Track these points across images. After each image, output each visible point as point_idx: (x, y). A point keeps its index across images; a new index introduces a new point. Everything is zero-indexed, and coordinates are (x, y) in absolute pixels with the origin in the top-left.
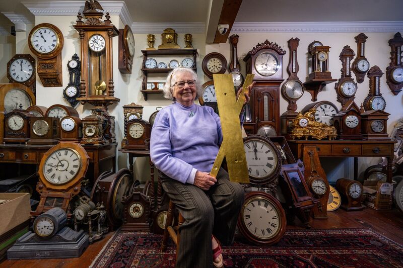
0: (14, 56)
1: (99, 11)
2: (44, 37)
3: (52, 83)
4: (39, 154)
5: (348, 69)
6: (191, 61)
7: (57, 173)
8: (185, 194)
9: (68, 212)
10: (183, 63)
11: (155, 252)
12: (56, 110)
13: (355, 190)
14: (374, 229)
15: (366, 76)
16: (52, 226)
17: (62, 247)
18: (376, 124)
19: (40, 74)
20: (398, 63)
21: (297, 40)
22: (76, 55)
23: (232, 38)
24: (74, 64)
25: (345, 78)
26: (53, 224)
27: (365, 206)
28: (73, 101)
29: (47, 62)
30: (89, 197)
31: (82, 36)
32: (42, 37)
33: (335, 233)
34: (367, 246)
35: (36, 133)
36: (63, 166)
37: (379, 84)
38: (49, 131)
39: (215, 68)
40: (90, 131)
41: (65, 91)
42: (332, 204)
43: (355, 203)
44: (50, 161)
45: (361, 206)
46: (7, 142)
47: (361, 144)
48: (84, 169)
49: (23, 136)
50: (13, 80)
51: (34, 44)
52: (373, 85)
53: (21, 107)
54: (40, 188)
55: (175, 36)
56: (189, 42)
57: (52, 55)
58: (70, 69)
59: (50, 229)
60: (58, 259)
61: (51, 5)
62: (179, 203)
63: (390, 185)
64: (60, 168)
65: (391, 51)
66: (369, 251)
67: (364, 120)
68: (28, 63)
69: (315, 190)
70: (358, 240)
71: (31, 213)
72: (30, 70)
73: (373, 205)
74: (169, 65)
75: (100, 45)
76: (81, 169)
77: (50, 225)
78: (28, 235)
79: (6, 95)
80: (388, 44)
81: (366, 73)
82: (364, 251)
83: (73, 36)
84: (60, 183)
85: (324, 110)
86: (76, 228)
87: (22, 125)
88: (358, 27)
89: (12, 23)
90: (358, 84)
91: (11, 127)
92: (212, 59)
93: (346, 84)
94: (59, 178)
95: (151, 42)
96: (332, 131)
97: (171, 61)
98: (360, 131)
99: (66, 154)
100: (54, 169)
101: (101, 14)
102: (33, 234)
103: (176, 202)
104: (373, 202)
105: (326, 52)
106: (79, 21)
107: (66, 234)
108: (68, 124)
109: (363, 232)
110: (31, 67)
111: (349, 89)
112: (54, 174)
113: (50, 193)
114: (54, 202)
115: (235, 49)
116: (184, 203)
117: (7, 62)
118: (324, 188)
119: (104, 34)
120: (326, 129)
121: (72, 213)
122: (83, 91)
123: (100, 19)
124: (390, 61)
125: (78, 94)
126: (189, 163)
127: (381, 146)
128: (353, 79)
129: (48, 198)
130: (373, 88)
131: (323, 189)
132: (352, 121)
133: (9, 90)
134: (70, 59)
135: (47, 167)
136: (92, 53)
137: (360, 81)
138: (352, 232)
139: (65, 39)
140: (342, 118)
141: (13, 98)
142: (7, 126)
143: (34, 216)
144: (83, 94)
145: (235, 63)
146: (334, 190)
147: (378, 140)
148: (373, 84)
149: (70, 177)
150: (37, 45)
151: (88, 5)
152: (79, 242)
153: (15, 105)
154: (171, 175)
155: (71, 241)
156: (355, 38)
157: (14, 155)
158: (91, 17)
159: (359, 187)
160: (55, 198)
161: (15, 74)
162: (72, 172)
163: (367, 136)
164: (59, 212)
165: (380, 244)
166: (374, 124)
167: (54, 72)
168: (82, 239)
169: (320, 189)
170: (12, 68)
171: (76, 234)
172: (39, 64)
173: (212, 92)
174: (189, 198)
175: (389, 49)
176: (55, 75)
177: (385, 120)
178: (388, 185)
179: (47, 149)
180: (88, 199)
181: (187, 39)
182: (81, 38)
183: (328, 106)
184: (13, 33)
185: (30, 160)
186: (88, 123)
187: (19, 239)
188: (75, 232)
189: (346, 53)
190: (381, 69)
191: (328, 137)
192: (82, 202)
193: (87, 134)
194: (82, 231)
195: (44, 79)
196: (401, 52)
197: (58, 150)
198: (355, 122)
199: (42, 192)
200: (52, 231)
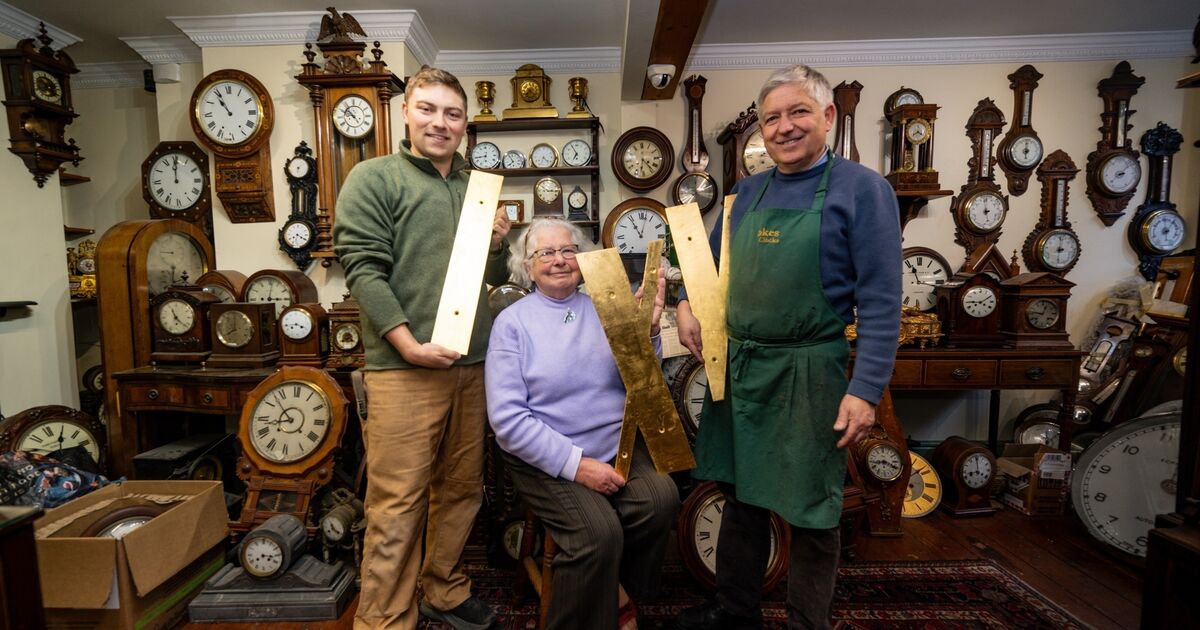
0: (156, 146)
1: (356, 38)
2: (225, 102)
3: (251, 214)
4: (238, 394)
5: (986, 161)
6: (585, 146)
7: (281, 438)
8: (564, 499)
9: (309, 522)
10: (566, 151)
11: (498, 609)
12: (266, 283)
13: (977, 469)
14: (1003, 561)
15: (1033, 178)
16: (278, 555)
17: (302, 598)
18: (1040, 309)
19: (221, 195)
20: (1120, 143)
21: (856, 87)
22: (303, 144)
23: (689, 83)
24: (300, 169)
25: (978, 184)
26: (279, 551)
27: (1001, 506)
28: (301, 257)
29: (238, 164)
30: (352, 490)
31: (316, 100)
32: (222, 104)
33: (907, 571)
34: (971, 601)
35: (224, 342)
36: (291, 421)
37: (1066, 199)
38: (253, 335)
39: (645, 166)
40: (348, 338)
41: (282, 233)
42: (920, 501)
43: (974, 498)
44: (263, 410)
45: (989, 506)
46: (161, 363)
47: (999, 358)
48: (337, 428)
49: (193, 347)
50: (159, 205)
51: (204, 123)
52: (1050, 202)
53: (185, 278)
54: (246, 471)
55: (546, 82)
56: (580, 98)
57: (247, 149)
58: (291, 179)
59: (275, 562)
60: (294, 624)
61: (238, 22)
62: (550, 516)
63: (1064, 457)
64: (285, 427)
65: (1102, 111)
66: (971, 614)
67: (1010, 298)
68: (192, 165)
69: (874, 471)
70: (955, 589)
71: (230, 526)
72: (197, 181)
73: (1020, 503)
74: (531, 157)
75: (361, 122)
76: (332, 429)
77: (274, 553)
78: (228, 572)
79: (151, 249)
80: (1097, 92)
81: (1035, 171)
82: (961, 612)
83: (296, 98)
84: (287, 460)
85: (914, 271)
86: (326, 555)
87: (191, 321)
88: (1018, 51)
89: (146, 62)
90: (1012, 199)
91: (167, 327)
92: (637, 144)
93: (979, 200)
94: (285, 449)
95: (484, 100)
96: (926, 327)
97: (536, 148)
98: (999, 326)
99: (297, 395)
100: (273, 429)
101: (361, 47)
102: (237, 571)
103: (543, 515)
104: (1021, 495)
105: (928, 120)
106: (310, 66)
107: (307, 571)
108: (298, 323)
109: (974, 569)
110: (198, 174)
111: (986, 212)
112: (274, 440)
113: (268, 481)
114: (278, 502)
115: (695, 112)
116: (560, 518)
117: (142, 162)
118: (898, 465)
119: (370, 93)
120: (913, 320)
121: (316, 524)
122: (325, 235)
123: (359, 59)
124: (1099, 137)
125: (314, 244)
126: (566, 435)
127: (1045, 363)
128: (999, 187)
129: (264, 492)
130: (1049, 208)
131: (894, 467)
132: (979, 300)
133: (155, 237)
134: (291, 155)
135: (258, 425)
136: (342, 140)
137: (1018, 189)
138: (949, 570)
139: (277, 104)
140: (955, 294)
141: (163, 255)
142: (157, 324)
143: (237, 532)
144: (325, 243)
145: (696, 150)
146: (928, 467)
147: (1041, 348)
148: (1050, 197)
149: (310, 446)
150: (212, 125)
151: (330, 25)
152: (334, 588)
153: (170, 270)
154: (530, 457)
155: (318, 586)
156: (1010, 77)
157: (181, 393)
158: (337, 54)
159: (985, 461)
160: (278, 492)
161: (160, 191)
162: (312, 436)
163: (1015, 338)
164: (289, 523)
165: (1003, 598)
166: (1034, 307)
167: (256, 188)
168: (340, 581)
169: (888, 468)
170: (154, 176)
171: (329, 571)
172: (219, 171)
173: (636, 227)
174: (573, 506)
175: (1098, 106)
176: (258, 196)
177: (1063, 299)
178: (1058, 458)
179: (253, 383)
180: (351, 495)
181: (574, 92)
182: (315, 107)
183: (926, 260)
184: (150, 86)
185: (216, 405)
186: (342, 319)
187: (211, 580)
188: (326, 567)
189: (984, 118)
190: (1073, 160)
191: (917, 340)
192: (338, 501)
193: (341, 344)
194: (339, 564)
195: (232, 205)
196: (1129, 114)
197: (279, 386)
198: (988, 303)
199: (249, 480)
200: (279, 565)
